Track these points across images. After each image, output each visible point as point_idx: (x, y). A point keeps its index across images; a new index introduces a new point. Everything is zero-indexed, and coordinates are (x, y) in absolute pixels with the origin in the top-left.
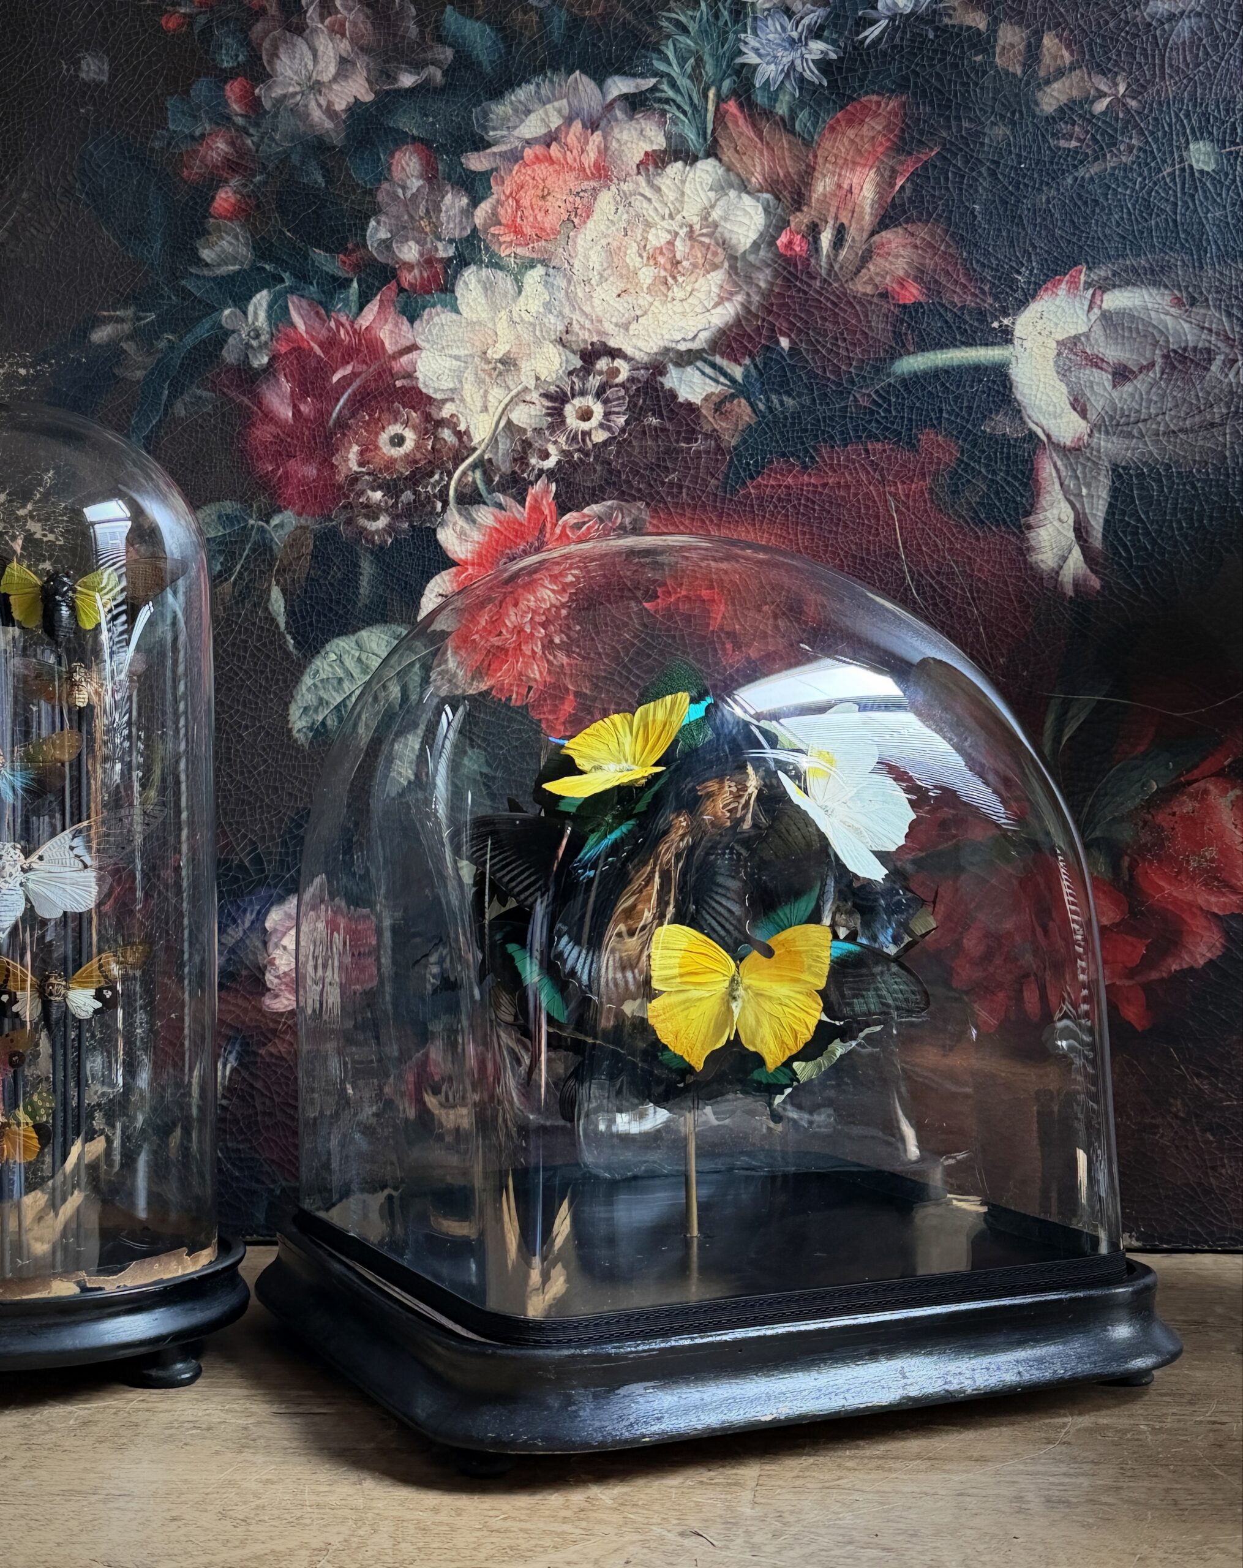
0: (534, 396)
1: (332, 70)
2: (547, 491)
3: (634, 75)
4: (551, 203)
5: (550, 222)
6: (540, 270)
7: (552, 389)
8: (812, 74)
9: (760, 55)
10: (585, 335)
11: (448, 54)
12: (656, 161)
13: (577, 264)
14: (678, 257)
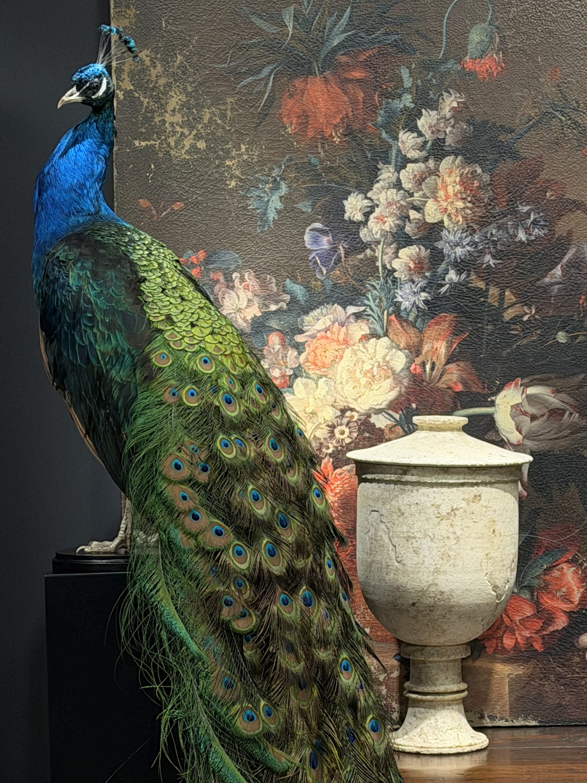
0: (324, 426)
1: (245, 304)
2: (329, 461)
3: (356, 305)
4: (328, 354)
5: (327, 361)
6: (324, 379)
7: (330, 423)
8: (422, 305)
9: (403, 298)
10: (341, 403)
11: (287, 297)
12: (365, 338)
13: (338, 377)
14: (375, 374)
